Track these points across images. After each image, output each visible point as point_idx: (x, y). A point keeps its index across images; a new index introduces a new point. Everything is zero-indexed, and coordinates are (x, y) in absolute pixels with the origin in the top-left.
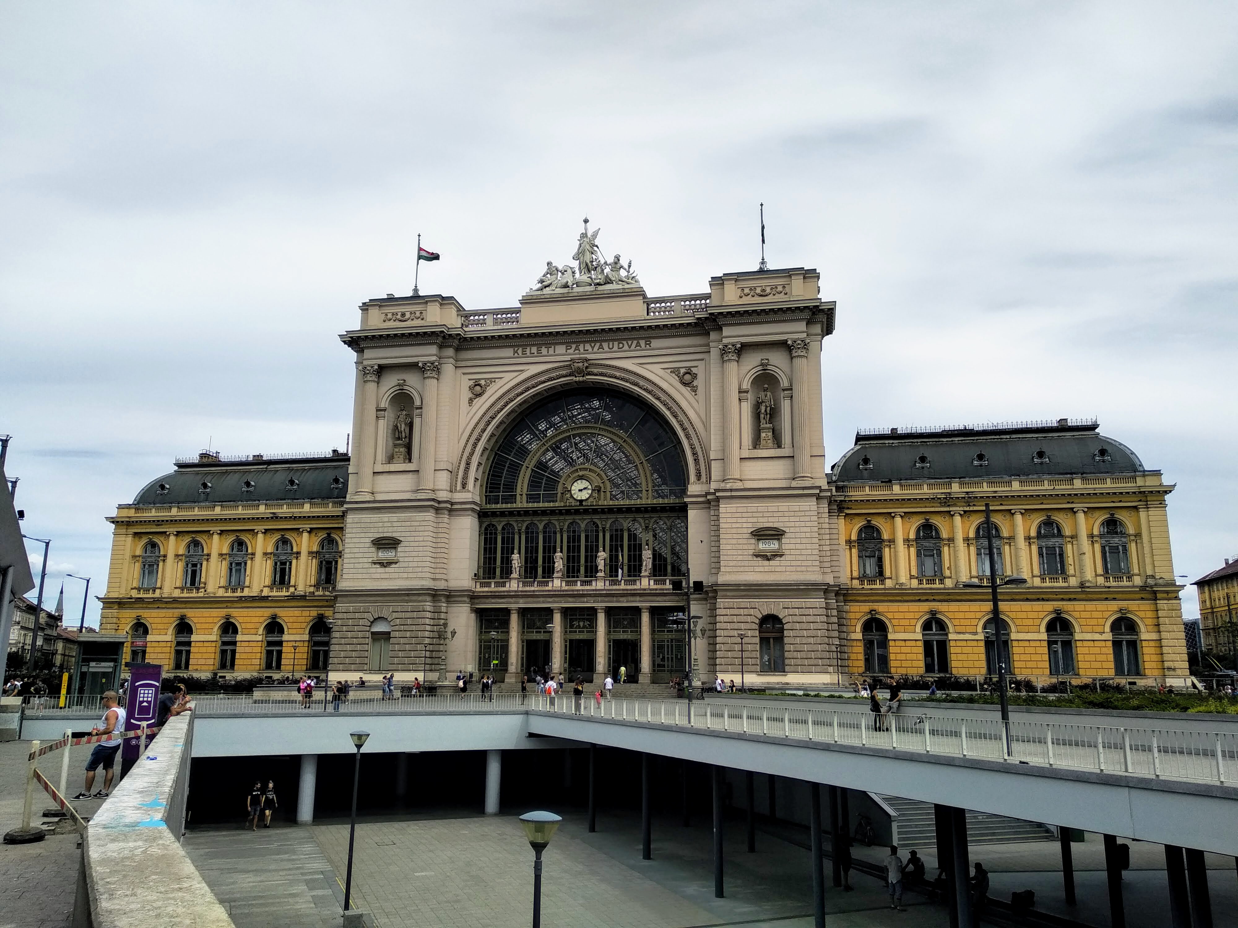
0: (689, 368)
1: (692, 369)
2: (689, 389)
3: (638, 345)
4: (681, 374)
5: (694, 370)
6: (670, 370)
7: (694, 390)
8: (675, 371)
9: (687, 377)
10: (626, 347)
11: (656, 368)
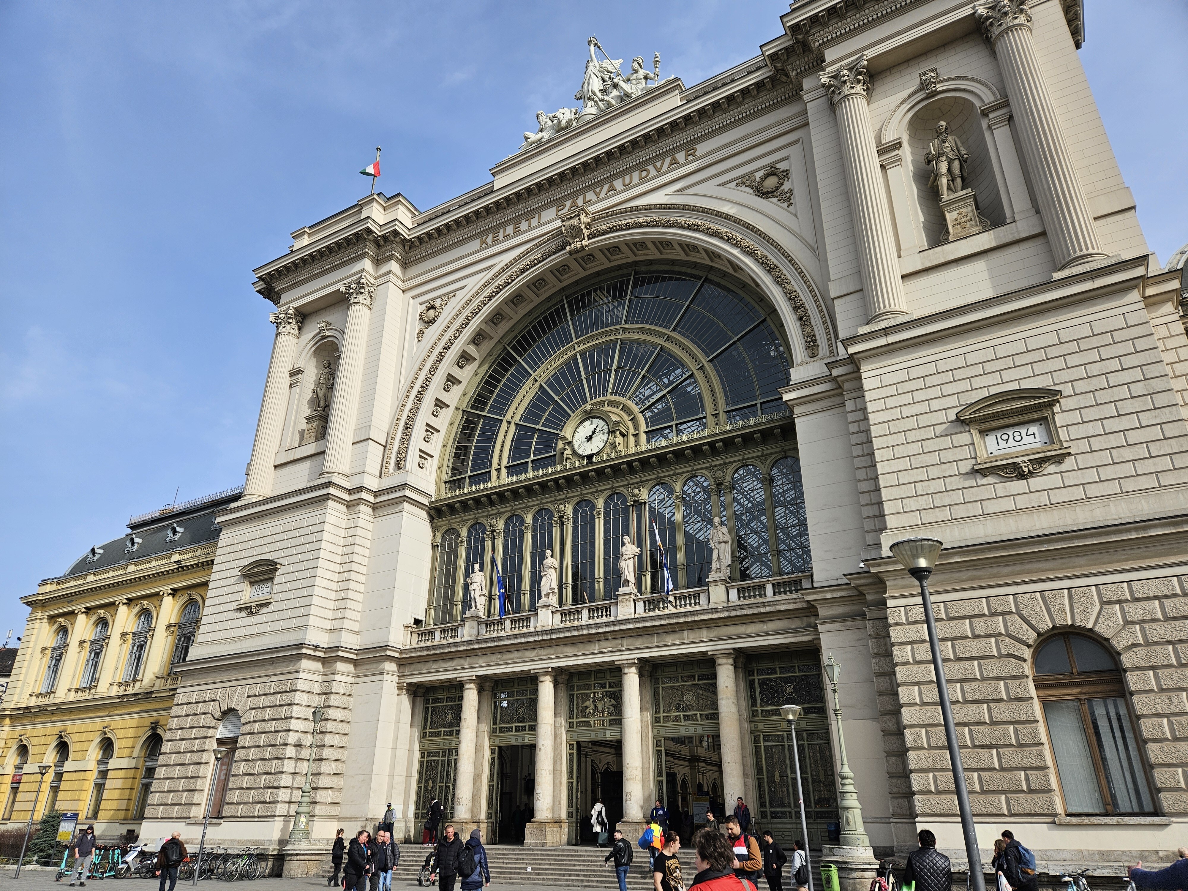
0: (772, 166)
1: (778, 166)
2: (775, 200)
3: (674, 162)
4: (758, 179)
5: (782, 166)
6: (735, 183)
7: (787, 198)
8: (743, 181)
9: (771, 182)
10: (653, 172)
11: (709, 188)
